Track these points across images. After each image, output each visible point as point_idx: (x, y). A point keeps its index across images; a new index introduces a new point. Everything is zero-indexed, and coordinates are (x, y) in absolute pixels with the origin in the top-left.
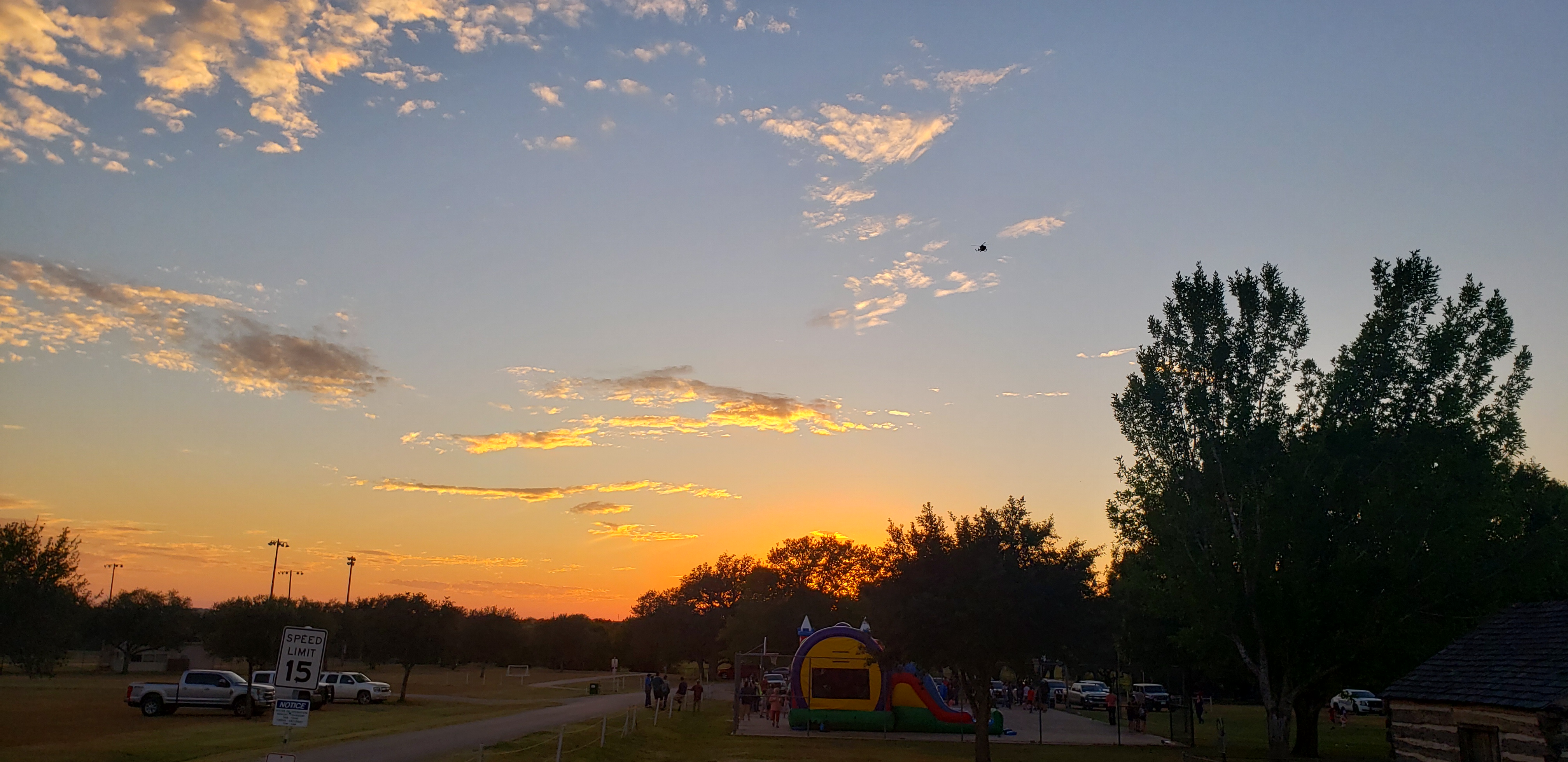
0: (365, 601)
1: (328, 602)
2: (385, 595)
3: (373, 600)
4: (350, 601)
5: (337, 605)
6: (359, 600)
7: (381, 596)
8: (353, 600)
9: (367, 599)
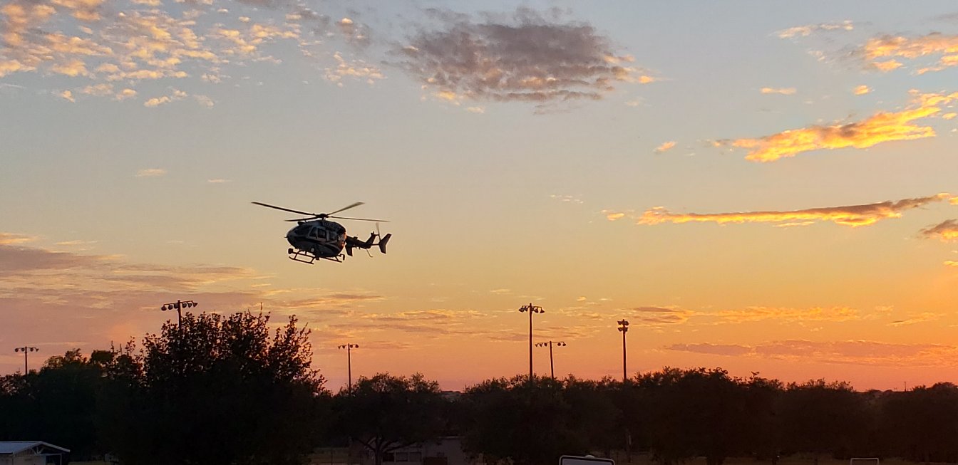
0: (648, 377)
1: (600, 381)
2: (672, 368)
3: (657, 375)
4: (628, 377)
5: (613, 384)
6: (640, 376)
7: (666, 370)
8: (631, 375)
9: (650, 375)
